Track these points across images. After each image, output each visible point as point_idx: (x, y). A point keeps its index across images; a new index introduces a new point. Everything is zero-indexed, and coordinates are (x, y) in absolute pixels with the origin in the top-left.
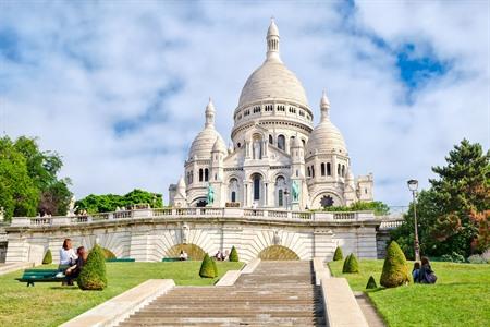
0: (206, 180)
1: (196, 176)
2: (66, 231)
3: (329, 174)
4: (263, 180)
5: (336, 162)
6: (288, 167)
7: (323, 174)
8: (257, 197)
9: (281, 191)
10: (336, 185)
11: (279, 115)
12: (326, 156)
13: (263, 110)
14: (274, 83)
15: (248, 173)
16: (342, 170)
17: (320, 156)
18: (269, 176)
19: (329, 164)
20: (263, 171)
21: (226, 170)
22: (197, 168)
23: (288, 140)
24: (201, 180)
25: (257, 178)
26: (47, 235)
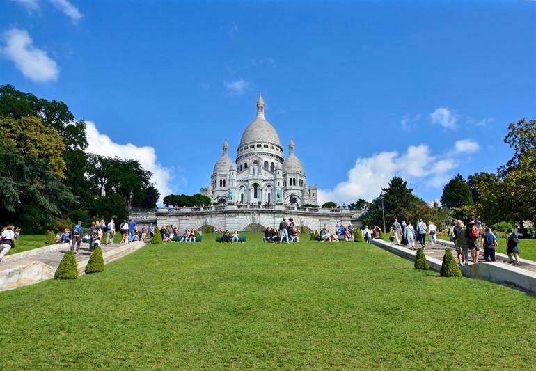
0: (224, 186)
1: (218, 183)
2: (189, 216)
3: (294, 185)
4: (260, 187)
5: (298, 178)
6: (274, 180)
7: (291, 184)
8: (256, 197)
9: (269, 194)
10: (299, 191)
11: (265, 150)
12: (293, 174)
13: (256, 147)
14: (262, 131)
15: (251, 183)
16: (301, 182)
17: (290, 174)
18: (262, 185)
19: (294, 179)
20: (259, 182)
21: (237, 181)
22: (218, 179)
23: (270, 165)
24: (221, 186)
25: (256, 185)
26: (178, 217)
